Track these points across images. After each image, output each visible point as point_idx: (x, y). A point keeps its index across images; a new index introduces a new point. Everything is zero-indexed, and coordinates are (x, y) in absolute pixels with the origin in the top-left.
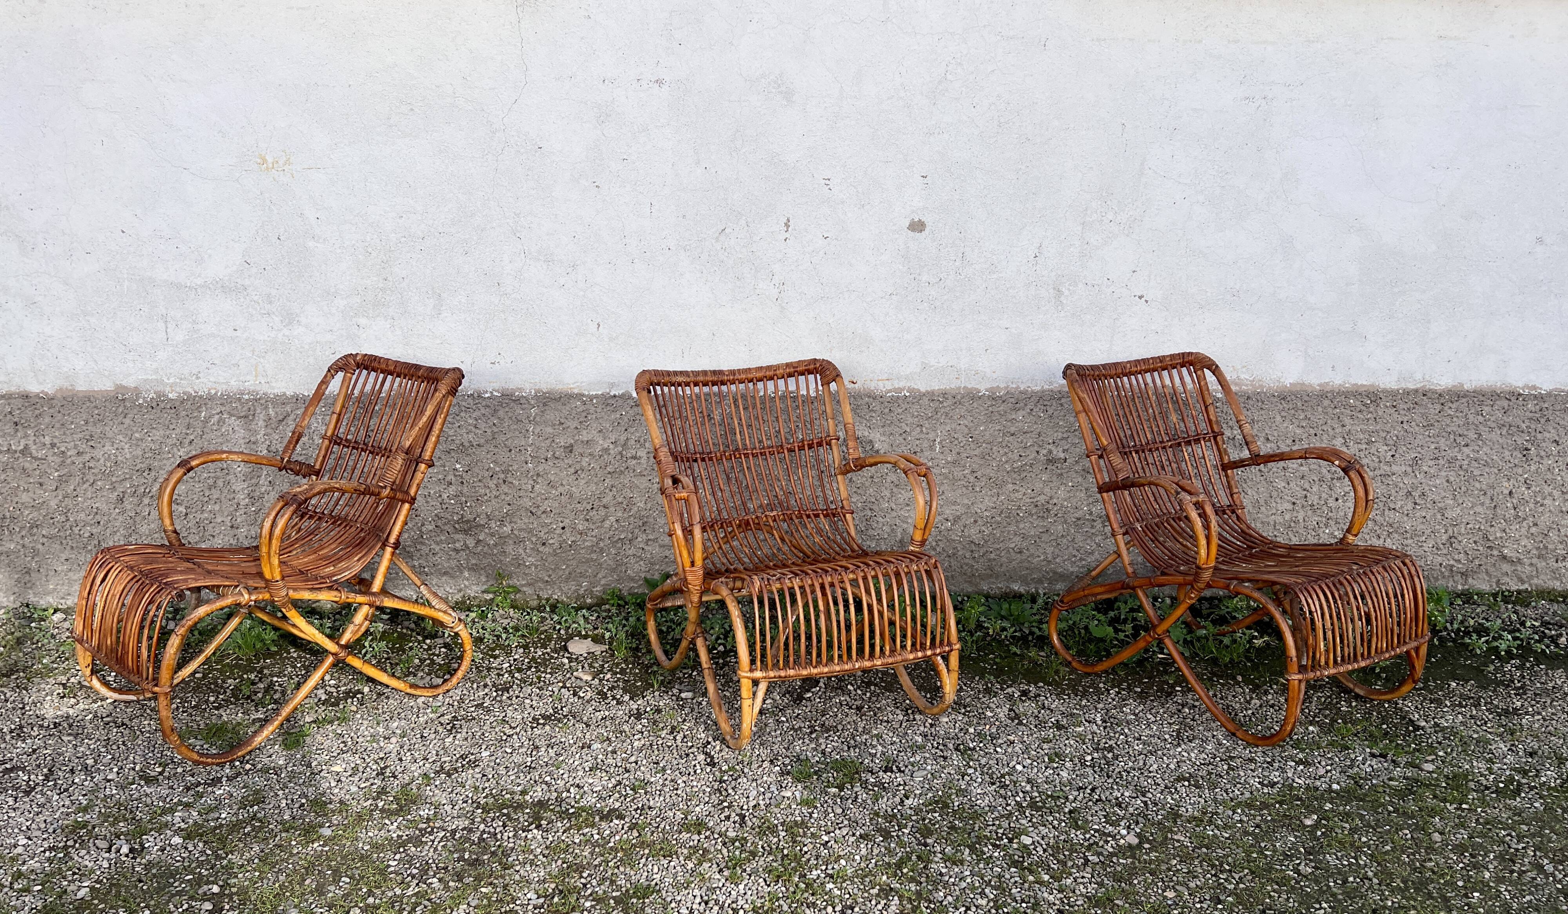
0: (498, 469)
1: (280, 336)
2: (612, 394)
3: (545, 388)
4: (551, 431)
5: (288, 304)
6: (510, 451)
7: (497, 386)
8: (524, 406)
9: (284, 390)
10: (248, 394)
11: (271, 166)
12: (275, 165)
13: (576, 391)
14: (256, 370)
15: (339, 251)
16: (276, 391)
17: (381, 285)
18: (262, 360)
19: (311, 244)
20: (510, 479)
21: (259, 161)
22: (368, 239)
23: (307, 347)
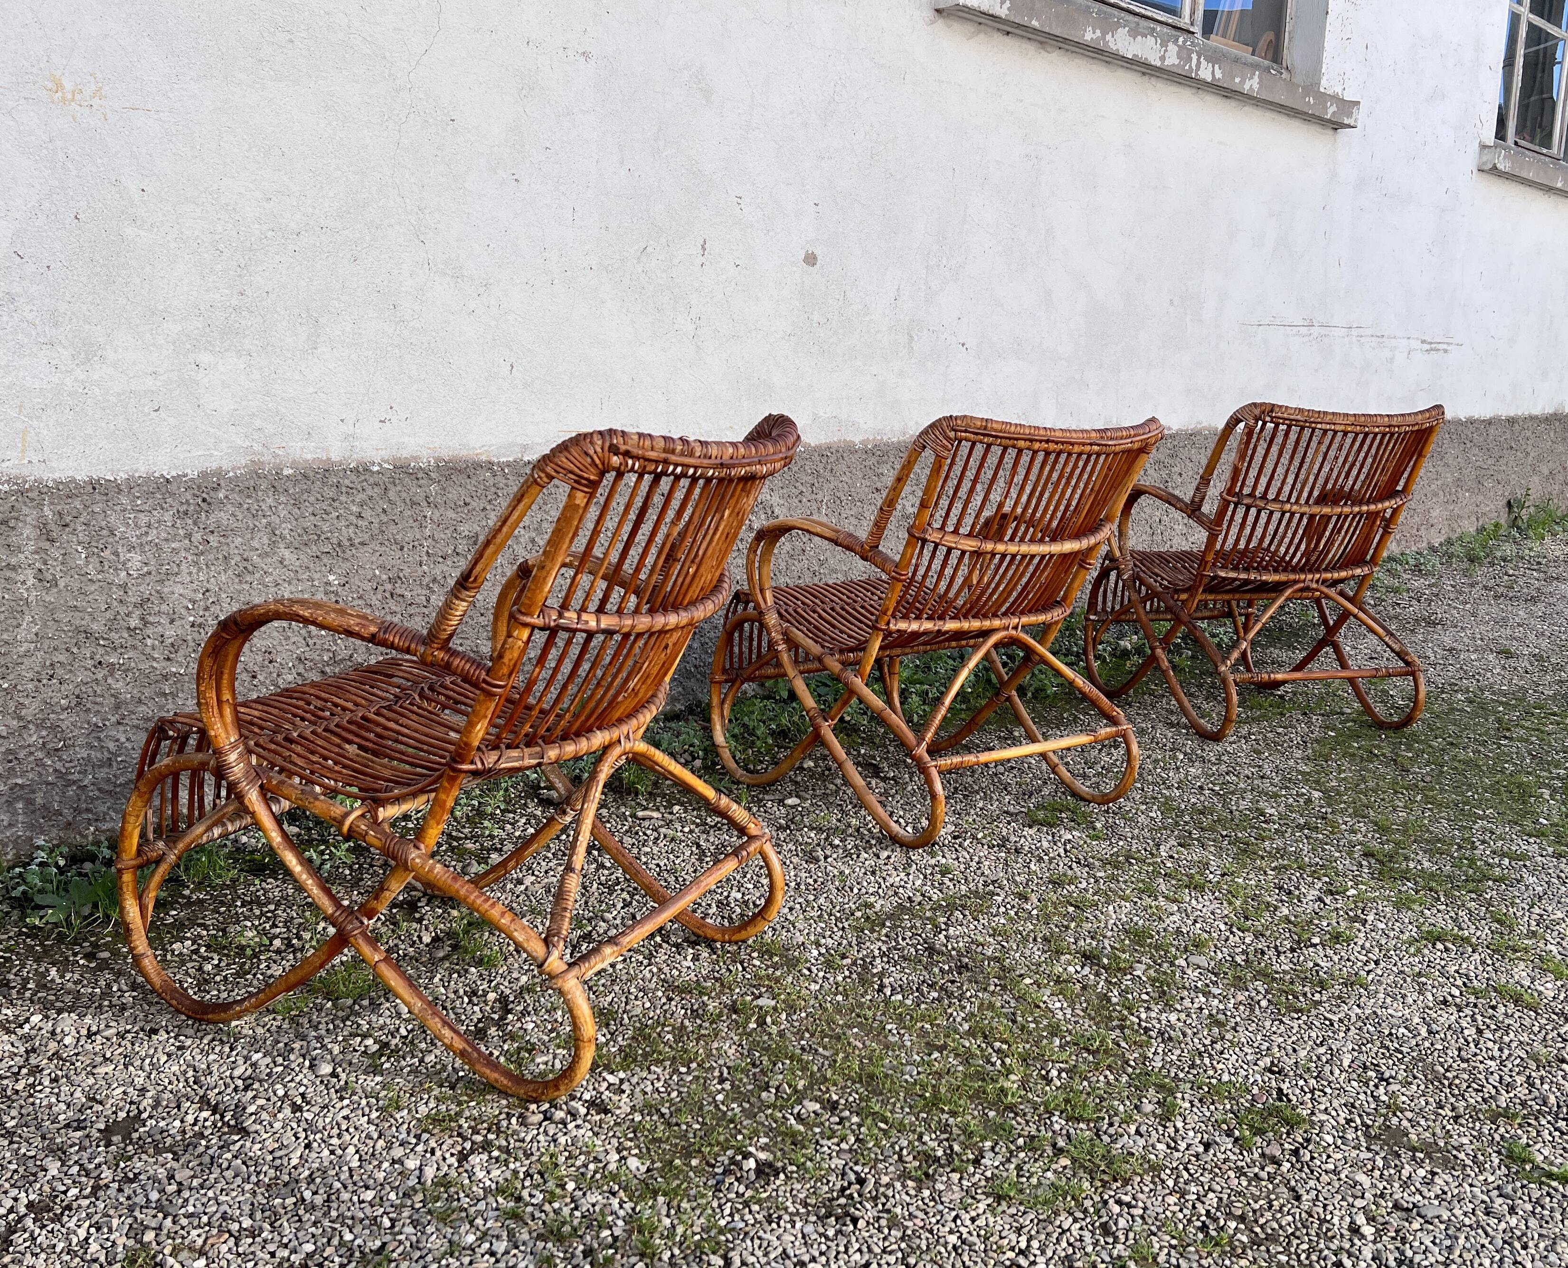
0: (384, 577)
1: (69, 381)
2: (526, 459)
3: (446, 454)
4: (454, 516)
5: (87, 327)
6: (402, 549)
7: (386, 454)
8: (421, 482)
9: (71, 473)
10: (8, 482)
11: (69, 96)
12: (78, 97)
13: (484, 458)
14: (24, 440)
15: (173, 245)
16: (56, 476)
17: (234, 302)
18: (35, 423)
19: (129, 231)
20: (399, 591)
21: (50, 85)
22: (220, 229)
23: (113, 399)
